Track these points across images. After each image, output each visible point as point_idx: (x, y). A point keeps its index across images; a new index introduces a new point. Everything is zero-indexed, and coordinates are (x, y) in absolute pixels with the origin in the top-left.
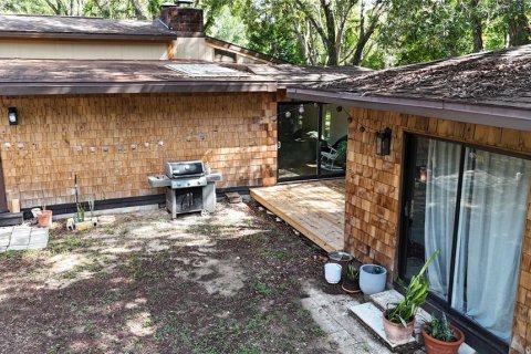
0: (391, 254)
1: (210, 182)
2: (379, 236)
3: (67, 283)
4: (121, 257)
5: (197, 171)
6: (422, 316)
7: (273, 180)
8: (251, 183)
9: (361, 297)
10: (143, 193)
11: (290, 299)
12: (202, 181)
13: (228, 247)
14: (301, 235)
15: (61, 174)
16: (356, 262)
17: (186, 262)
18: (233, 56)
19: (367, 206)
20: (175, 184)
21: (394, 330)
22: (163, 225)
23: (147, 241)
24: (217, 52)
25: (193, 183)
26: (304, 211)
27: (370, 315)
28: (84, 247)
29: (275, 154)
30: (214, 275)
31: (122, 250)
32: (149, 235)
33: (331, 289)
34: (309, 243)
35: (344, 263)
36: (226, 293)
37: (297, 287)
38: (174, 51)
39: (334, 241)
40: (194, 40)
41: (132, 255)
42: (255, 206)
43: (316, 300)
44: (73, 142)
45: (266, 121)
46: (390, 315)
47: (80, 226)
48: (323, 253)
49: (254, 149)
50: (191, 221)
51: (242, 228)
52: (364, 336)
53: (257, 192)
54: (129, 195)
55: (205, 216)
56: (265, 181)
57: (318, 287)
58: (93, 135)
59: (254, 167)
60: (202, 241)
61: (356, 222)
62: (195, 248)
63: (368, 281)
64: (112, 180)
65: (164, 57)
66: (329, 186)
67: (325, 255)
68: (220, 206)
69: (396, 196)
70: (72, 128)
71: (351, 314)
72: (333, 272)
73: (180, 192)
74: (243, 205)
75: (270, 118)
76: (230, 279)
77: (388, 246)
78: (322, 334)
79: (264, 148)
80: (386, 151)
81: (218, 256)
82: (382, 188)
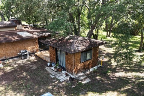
0: (55, 61)
1: (28, 53)
2: (54, 59)
3: (11, 71)
4: (17, 66)
5: (26, 52)
6: (58, 67)
7: (38, 51)
8: (34, 52)
9: (52, 67)
10: (16, 56)
11: (43, 68)
12: (27, 53)
13: (33, 63)
14: (44, 60)
15: (2, 54)
16: (51, 63)
17: (27, 66)
18: (28, 28)
19: (52, 55)
20: (22, 54)
21: (55, 69)
22: (21, 61)
23: (20, 64)
24: (25, 27)
25: (25, 54)
26: (44, 56)
27: (53, 68)
28: (10, 66)
29: (38, 47)
30: (32, 67)
31: (16, 65)
32: (20, 63)
33: (48, 66)
34: (45, 61)
35: (50, 63)
36: (35, 69)
37: (44, 67)
38: (16, 28)
39: (49, 60)
40: (20, 26)
41: (18, 66)
42: (36, 56)
43: (47, 68)
44: (4, 49)
45: (36, 41)
46: (55, 68)
47: (7, 63)
48: (47, 62)
49: (35, 46)
50: (26, 60)
51: (35, 60)
52: (52, 71)
53: (36, 53)
54: (14, 56)
55: (28, 59)
56: (37, 51)
57: (47, 66)
58: (7, 47)
59: (35, 49)
60: (29, 63)
61: (51, 58)
62: (28, 64)
63: (53, 65)
64: (10, 54)
65: (15, 29)
66: (48, 51)
67: (48, 62)
68: (30, 57)
69: (55, 54)
70: (3, 47)
71: (51, 69)
72: (49, 64)
73: (23, 55)
74: (34, 56)
75: (37, 41)
76: (35, 67)
77: (55, 60)
78: (47, 71)
79: (36, 46)
80: (53, 49)
81: (32, 64)
82: (54, 53)
